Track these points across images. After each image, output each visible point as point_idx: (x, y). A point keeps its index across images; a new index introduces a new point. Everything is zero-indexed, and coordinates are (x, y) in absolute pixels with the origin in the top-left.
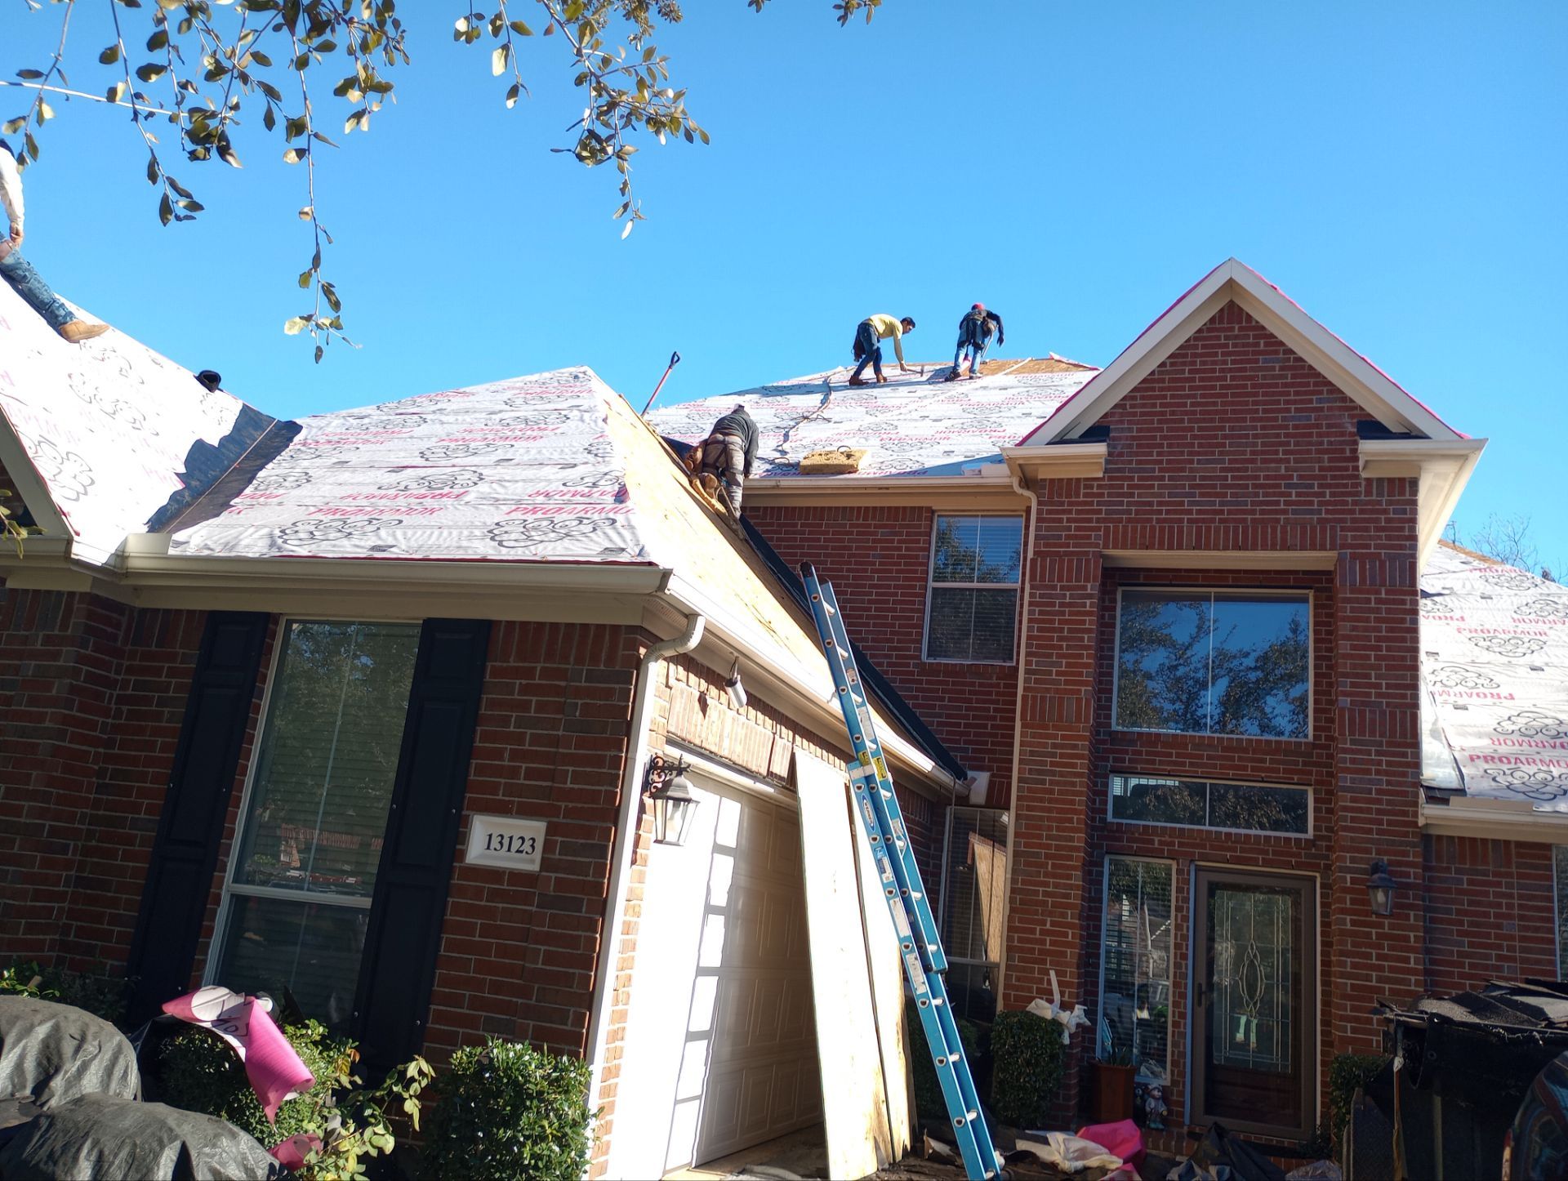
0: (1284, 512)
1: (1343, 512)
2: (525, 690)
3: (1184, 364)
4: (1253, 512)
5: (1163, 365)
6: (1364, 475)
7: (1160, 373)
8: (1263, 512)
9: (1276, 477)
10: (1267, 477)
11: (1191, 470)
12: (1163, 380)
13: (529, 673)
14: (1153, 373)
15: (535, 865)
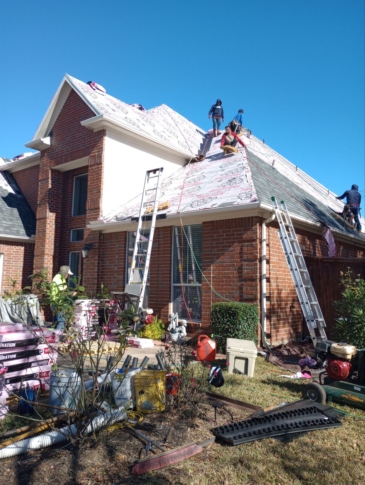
0: (80, 147)
1: (90, 144)
3: (66, 108)
4: (75, 149)
5: (62, 110)
6: (95, 131)
7: (62, 112)
8: (77, 148)
9: (80, 137)
10: (78, 138)
11: (66, 140)
12: (62, 115)
14: (60, 113)
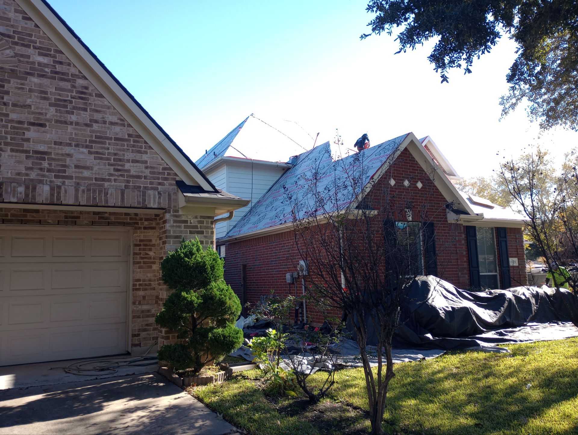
2: (511, 238)
13: (511, 236)
15: (517, 265)
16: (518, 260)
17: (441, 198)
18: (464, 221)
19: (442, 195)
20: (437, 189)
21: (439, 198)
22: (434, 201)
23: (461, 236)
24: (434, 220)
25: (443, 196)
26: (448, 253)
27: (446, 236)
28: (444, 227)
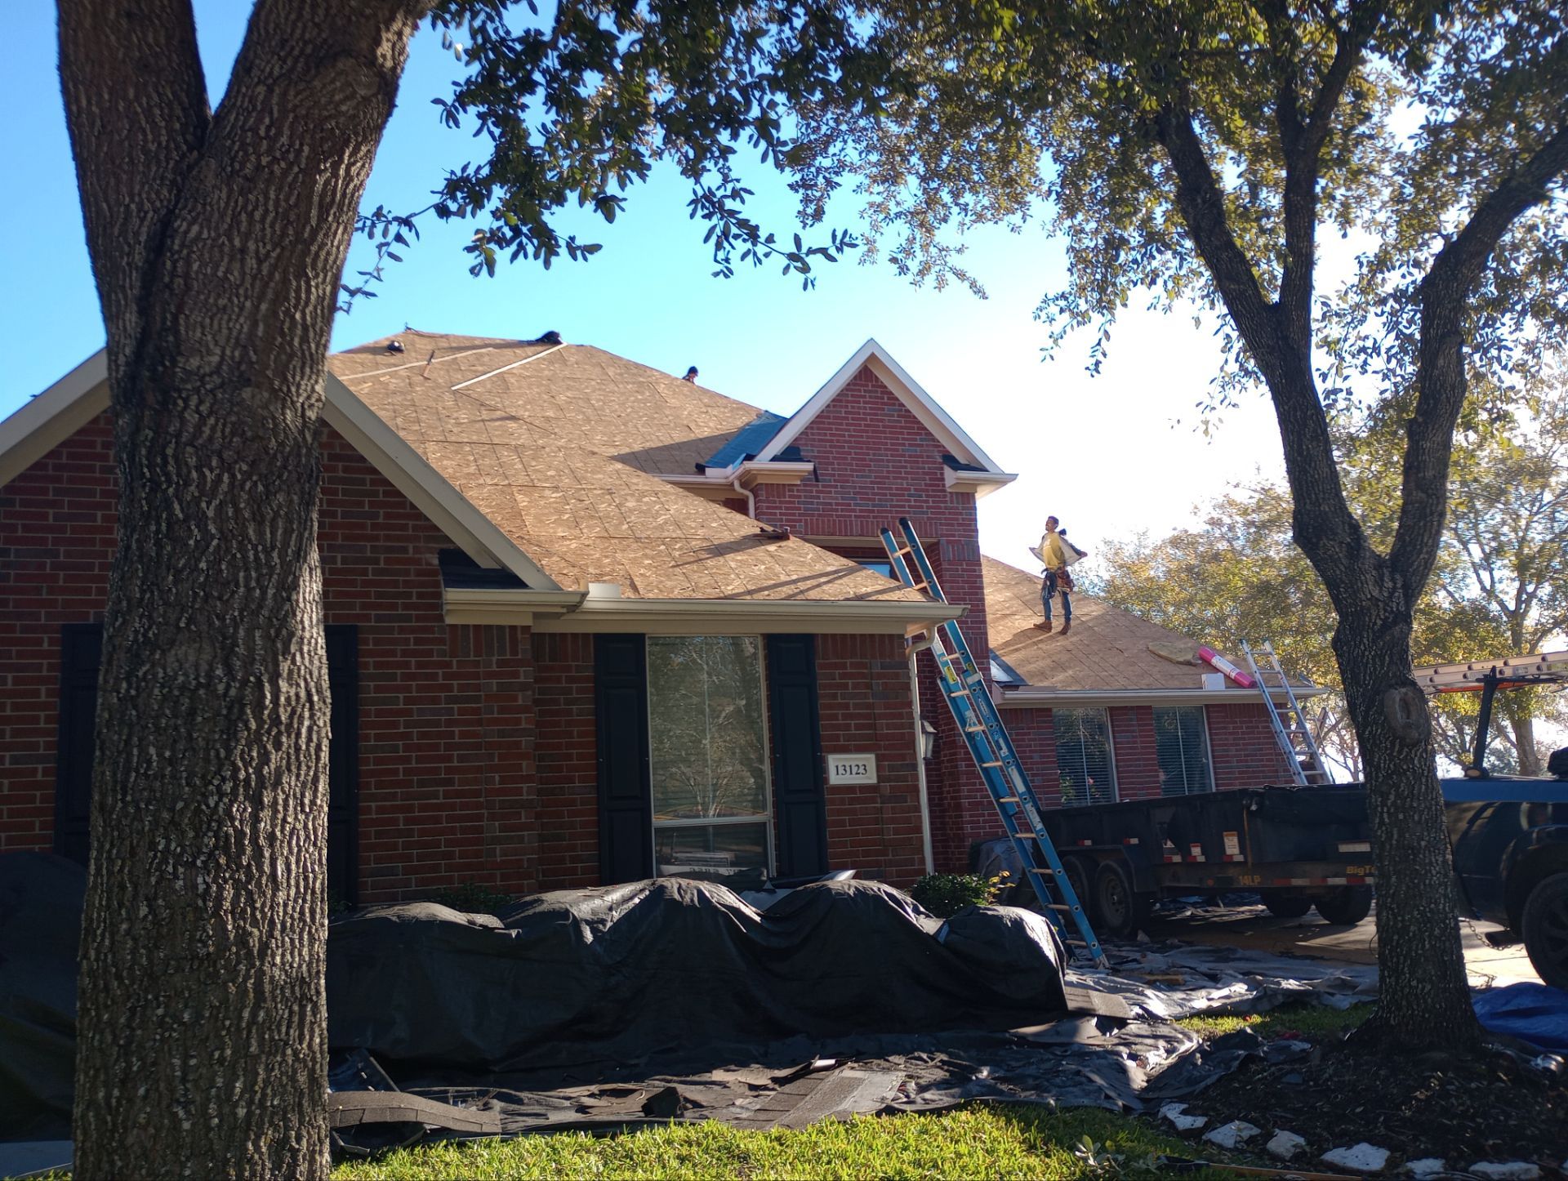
1: (939, 513)
2: (843, 676)
3: (842, 408)
6: (948, 491)
9: (902, 489)
10: (897, 489)
11: (853, 482)
13: (844, 666)
15: (873, 780)
16: (879, 759)
17: (415, 528)
18: (536, 616)
19: (420, 516)
20: (399, 494)
21: (404, 527)
22: (376, 538)
23: (516, 675)
24: (367, 618)
25: (427, 519)
26: (436, 747)
27: (434, 676)
28: (418, 641)
